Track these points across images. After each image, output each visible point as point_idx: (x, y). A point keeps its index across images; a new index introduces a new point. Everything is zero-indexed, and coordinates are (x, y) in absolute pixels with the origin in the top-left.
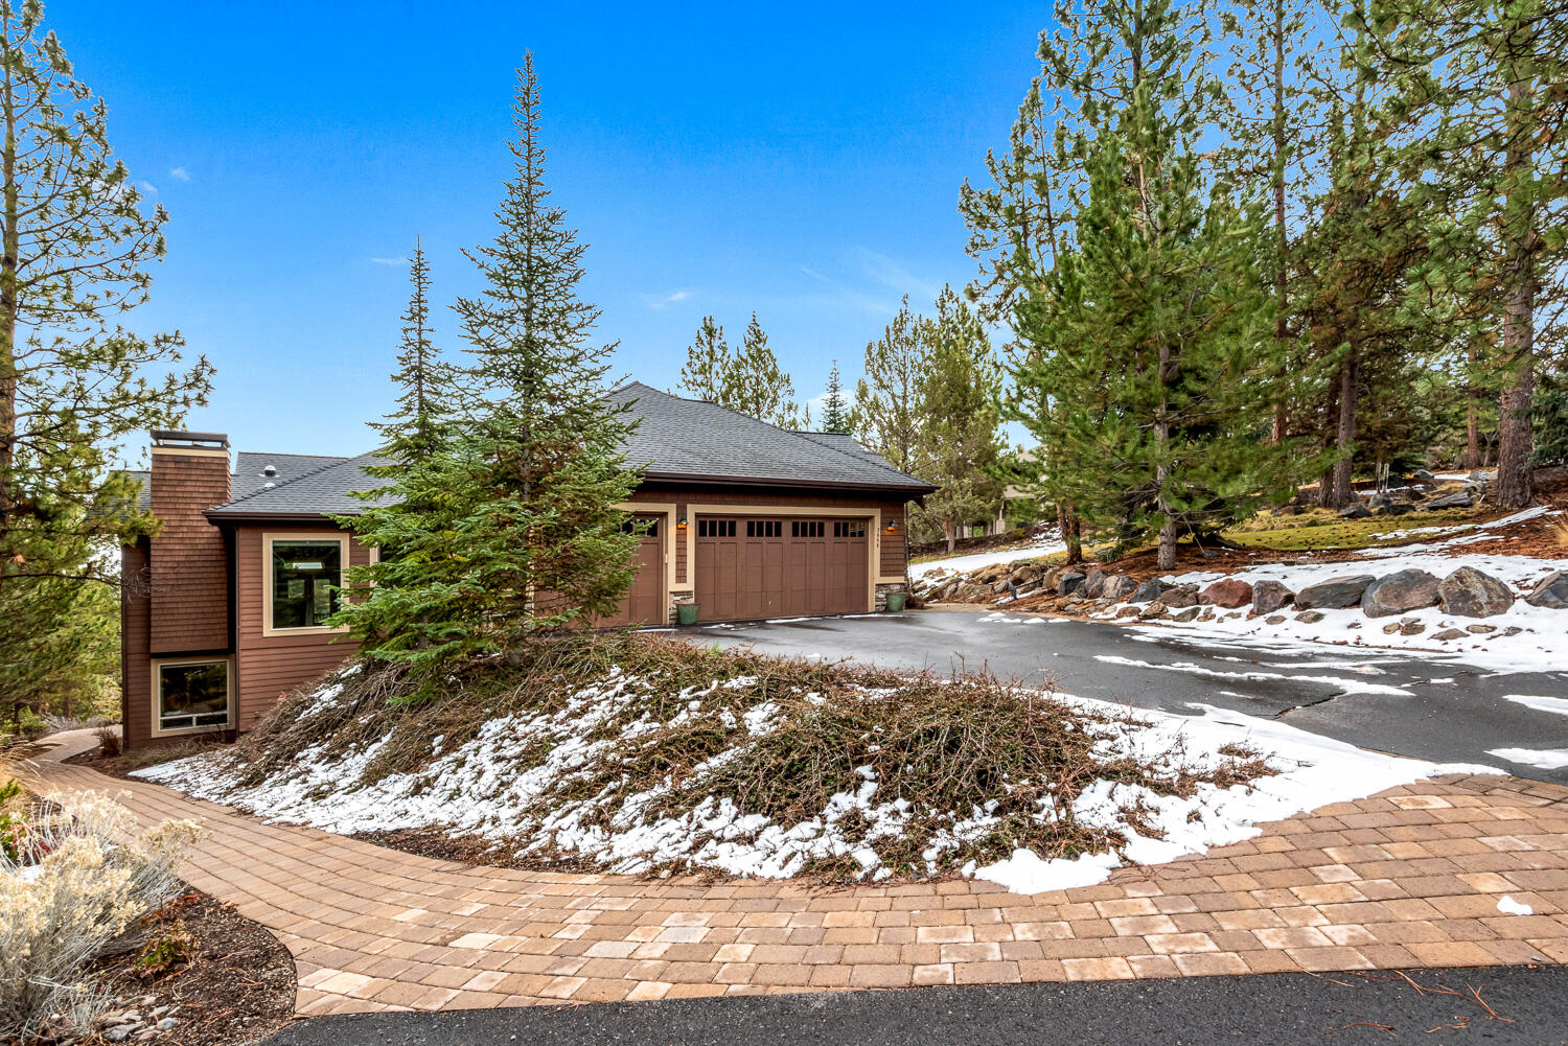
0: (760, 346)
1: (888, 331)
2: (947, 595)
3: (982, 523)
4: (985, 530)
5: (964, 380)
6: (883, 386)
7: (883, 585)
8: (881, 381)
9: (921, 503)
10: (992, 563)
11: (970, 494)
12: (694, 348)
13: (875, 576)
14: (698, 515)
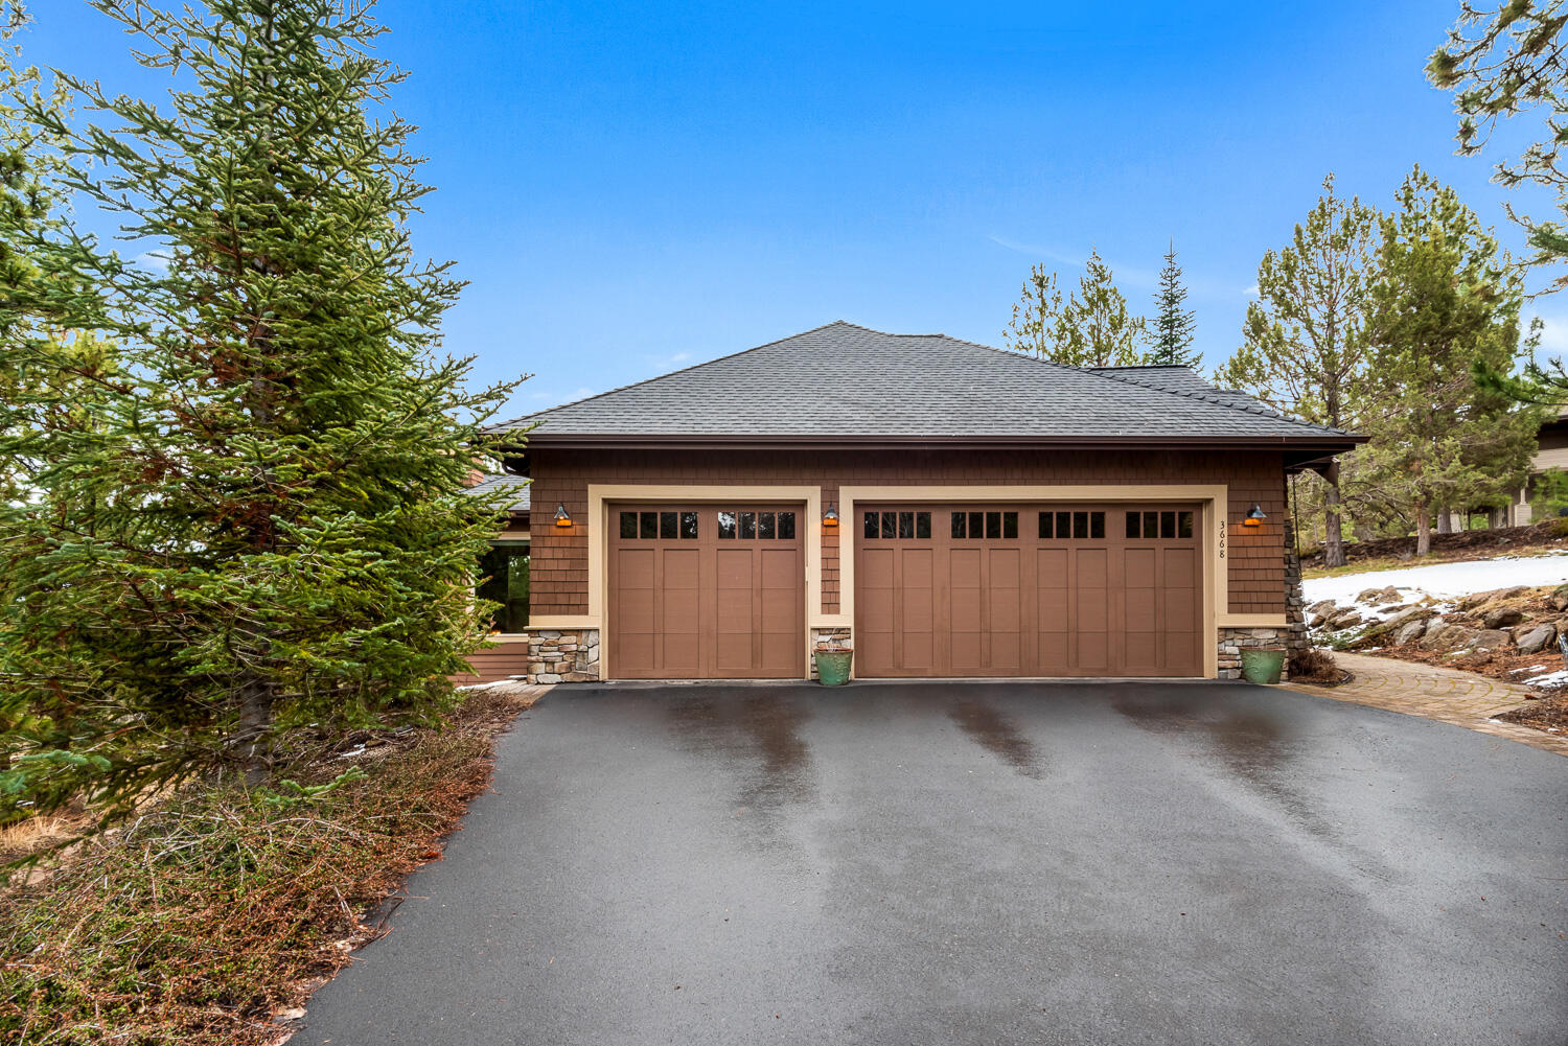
0: (1101, 286)
1: (1299, 232)
2: (1401, 639)
3: (1487, 509)
4: (1492, 519)
5: (1443, 286)
6: (1290, 312)
7: (1236, 630)
8: (1288, 307)
9: (1327, 471)
10: (1510, 583)
11: (1456, 462)
12: (1020, 304)
13: (1217, 610)
14: (858, 505)
